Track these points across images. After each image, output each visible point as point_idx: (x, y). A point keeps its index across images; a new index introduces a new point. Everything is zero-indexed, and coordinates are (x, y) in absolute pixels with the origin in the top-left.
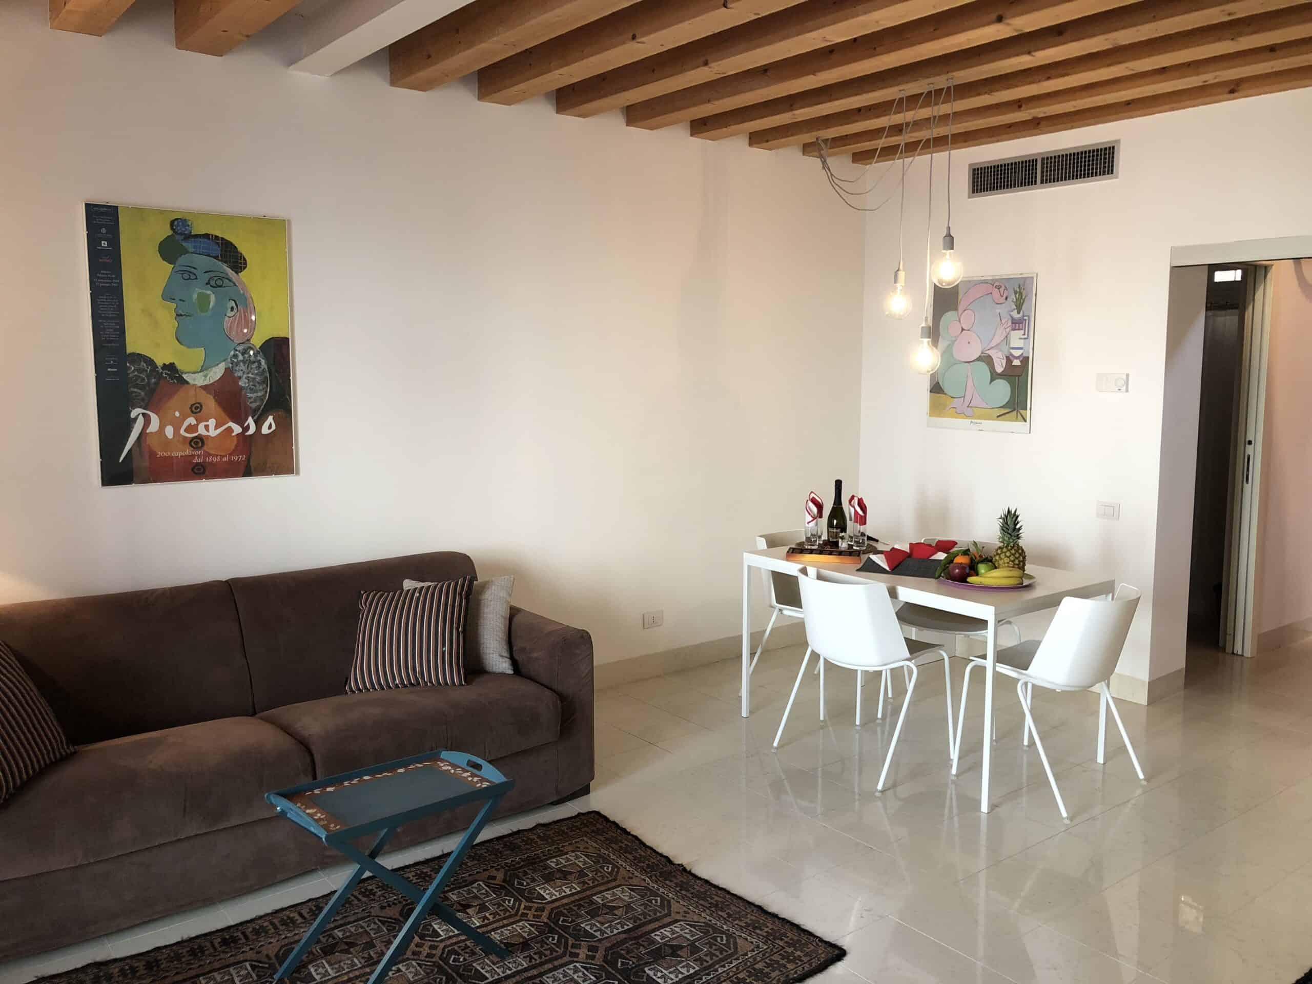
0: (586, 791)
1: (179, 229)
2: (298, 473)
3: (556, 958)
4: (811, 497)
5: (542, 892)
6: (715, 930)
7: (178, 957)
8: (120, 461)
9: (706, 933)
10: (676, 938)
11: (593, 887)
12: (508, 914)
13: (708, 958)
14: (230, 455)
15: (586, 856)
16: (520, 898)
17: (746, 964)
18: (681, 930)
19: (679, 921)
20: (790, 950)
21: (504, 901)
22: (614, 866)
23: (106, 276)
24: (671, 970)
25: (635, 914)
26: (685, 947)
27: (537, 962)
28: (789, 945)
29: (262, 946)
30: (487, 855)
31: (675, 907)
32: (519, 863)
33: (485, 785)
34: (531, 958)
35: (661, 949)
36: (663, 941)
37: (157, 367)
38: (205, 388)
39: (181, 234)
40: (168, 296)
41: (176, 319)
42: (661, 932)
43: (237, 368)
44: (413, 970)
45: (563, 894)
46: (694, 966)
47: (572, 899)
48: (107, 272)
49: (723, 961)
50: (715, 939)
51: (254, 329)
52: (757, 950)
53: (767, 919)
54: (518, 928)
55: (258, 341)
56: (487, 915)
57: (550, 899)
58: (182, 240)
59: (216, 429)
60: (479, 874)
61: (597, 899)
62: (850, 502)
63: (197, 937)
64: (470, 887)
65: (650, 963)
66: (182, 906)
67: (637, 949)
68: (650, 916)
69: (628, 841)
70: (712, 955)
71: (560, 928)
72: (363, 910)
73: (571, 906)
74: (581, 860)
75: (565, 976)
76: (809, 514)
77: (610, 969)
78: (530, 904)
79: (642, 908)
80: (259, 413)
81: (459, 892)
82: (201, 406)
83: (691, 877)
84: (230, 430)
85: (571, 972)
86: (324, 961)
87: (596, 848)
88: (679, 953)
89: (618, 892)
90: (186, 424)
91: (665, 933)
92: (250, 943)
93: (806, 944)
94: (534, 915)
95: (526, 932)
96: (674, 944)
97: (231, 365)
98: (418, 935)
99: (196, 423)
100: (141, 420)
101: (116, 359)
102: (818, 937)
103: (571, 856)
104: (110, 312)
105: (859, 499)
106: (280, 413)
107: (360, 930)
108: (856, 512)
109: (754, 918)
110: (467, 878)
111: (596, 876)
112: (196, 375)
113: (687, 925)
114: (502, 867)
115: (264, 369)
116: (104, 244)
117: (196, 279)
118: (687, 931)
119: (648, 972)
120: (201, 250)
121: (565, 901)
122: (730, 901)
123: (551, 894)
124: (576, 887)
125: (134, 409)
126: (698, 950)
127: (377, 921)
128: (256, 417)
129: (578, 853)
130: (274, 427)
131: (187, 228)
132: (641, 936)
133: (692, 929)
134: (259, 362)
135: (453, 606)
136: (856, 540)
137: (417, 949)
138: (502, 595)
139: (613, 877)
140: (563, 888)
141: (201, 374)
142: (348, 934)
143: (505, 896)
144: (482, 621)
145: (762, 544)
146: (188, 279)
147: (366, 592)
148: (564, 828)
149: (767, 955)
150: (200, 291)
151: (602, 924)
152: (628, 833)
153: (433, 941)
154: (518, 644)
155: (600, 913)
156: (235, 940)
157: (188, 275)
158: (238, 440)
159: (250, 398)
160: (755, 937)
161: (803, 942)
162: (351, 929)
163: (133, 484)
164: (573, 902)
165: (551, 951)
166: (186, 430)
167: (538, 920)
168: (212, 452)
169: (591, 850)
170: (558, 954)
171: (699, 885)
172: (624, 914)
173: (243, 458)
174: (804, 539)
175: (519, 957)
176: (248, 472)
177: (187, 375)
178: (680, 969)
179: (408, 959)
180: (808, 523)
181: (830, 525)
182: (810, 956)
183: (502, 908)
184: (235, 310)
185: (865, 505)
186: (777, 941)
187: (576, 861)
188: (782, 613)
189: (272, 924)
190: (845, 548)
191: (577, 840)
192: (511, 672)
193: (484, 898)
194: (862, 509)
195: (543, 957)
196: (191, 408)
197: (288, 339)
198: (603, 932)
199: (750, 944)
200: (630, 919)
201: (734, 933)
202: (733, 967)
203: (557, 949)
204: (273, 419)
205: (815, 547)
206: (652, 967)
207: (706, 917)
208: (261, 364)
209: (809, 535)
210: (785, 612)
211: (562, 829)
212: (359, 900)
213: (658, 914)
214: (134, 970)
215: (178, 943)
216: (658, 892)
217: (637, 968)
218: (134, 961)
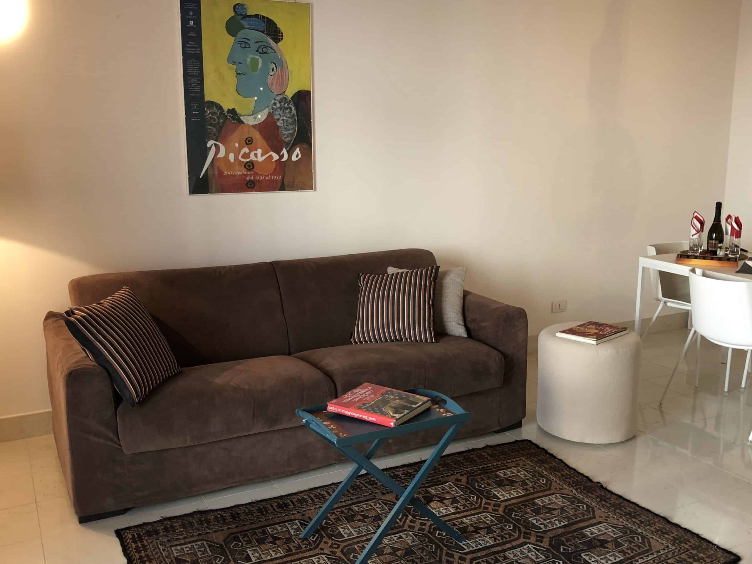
0: (519, 425)
1: (239, 11)
2: (315, 190)
3: (514, 540)
4: (695, 215)
5: (496, 493)
6: (632, 532)
7: (251, 513)
8: (201, 177)
9: (625, 533)
10: (602, 534)
11: (534, 493)
12: (473, 507)
13: (629, 552)
14: (271, 175)
15: (525, 470)
16: (481, 496)
17: (660, 559)
18: (606, 529)
19: (603, 522)
20: (695, 552)
21: (470, 497)
22: (547, 480)
23: (192, 46)
24: (602, 557)
25: (569, 515)
26: (610, 542)
27: (500, 542)
28: (693, 549)
29: (304, 511)
30: (452, 464)
31: (598, 513)
32: (476, 472)
33: (449, 414)
34: (495, 539)
35: (592, 542)
36: (593, 536)
37: (224, 111)
38: (254, 126)
39: (240, 15)
40: (231, 60)
41: (236, 76)
42: (590, 530)
43: (276, 113)
44: (411, 538)
45: (512, 496)
46: (619, 556)
47: (520, 500)
48: (193, 43)
49: (642, 555)
50: (633, 538)
51: (288, 85)
52: (668, 550)
53: (671, 527)
54: (482, 517)
55: (290, 93)
56: (459, 506)
57: (503, 499)
58: (241, 19)
59: (262, 156)
60: (448, 477)
61: (538, 501)
62: (727, 220)
63: (261, 501)
64: (443, 486)
65: (585, 551)
66: (250, 480)
67: (574, 539)
68: (580, 517)
69: (555, 463)
70: (632, 550)
71: (513, 520)
72: (370, 494)
73: (519, 505)
74: (522, 473)
75: (522, 554)
76: (694, 228)
77: (555, 552)
78: (489, 501)
79: (573, 510)
80: (290, 145)
81: (435, 488)
82: (252, 139)
83: (607, 492)
84: (271, 157)
85: (526, 552)
86: (348, 526)
87: (532, 465)
88: (606, 545)
89: (553, 497)
90: (242, 152)
91: (593, 530)
92: (297, 508)
93: (707, 549)
94: (493, 509)
95: (488, 520)
96: (601, 538)
97: (272, 111)
98: (411, 515)
99: (248, 151)
100: (213, 149)
101: (198, 105)
102: (715, 545)
103: (514, 470)
104: (195, 72)
105: (735, 218)
106: (304, 146)
107: (370, 507)
108: (733, 227)
109: (661, 526)
110: (440, 479)
111: (535, 486)
112: (249, 117)
113: (610, 526)
114: (465, 474)
115: (294, 113)
116: (191, 23)
117: (250, 47)
118: (610, 530)
119: (584, 557)
120: (253, 26)
121: (514, 501)
122: (640, 511)
123: (504, 496)
124: (521, 492)
125: (209, 141)
126: (620, 545)
127: (381, 503)
128: (288, 149)
129: (519, 468)
130: (300, 156)
131: (244, 10)
132: (575, 531)
133: (614, 529)
134: (290, 108)
135: (425, 286)
136: (731, 250)
137: (412, 524)
138: (458, 280)
139: (548, 488)
140: (512, 492)
141: (252, 116)
142: (361, 509)
143: (469, 494)
144: (444, 298)
145: (652, 251)
146: (244, 48)
147: (362, 274)
148: (507, 450)
149: (676, 554)
150: (252, 56)
151: (545, 520)
152: (555, 458)
153: (422, 520)
154: (470, 316)
155: (542, 512)
156: (286, 505)
157: (244, 44)
158: (276, 164)
159: (284, 135)
160: (664, 539)
161: (704, 547)
162: (363, 506)
163: (209, 194)
164: (521, 502)
165: (509, 535)
166: (242, 157)
167: (497, 513)
168: (259, 173)
169: (528, 467)
170: (516, 537)
171: (615, 498)
172: (560, 514)
173: (279, 177)
174: (688, 249)
175: (486, 537)
176: (282, 188)
177: (243, 117)
178: (609, 557)
179: (406, 530)
180: (693, 236)
181: (710, 237)
182: (712, 558)
183: (468, 502)
184: (275, 71)
185: (741, 223)
186: (682, 544)
187: (519, 474)
188: (666, 305)
189: (309, 497)
190: (723, 255)
191: (517, 459)
192: (466, 336)
193: (455, 494)
194: (738, 225)
195: (504, 539)
196: (246, 141)
197: (310, 92)
198: (546, 526)
199: (661, 544)
200: (565, 518)
201: (647, 535)
202: (650, 560)
203: (514, 534)
204: (300, 150)
205: (698, 254)
206: (587, 553)
207: (623, 522)
208: (291, 109)
209: (692, 245)
210: (669, 304)
211: (505, 450)
212: (366, 487)
213: (586, 517)
214: (224, 518)
215: (250, 503)
216: (583, 500)
217: (576, 553)
218: (223, 513)
